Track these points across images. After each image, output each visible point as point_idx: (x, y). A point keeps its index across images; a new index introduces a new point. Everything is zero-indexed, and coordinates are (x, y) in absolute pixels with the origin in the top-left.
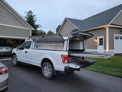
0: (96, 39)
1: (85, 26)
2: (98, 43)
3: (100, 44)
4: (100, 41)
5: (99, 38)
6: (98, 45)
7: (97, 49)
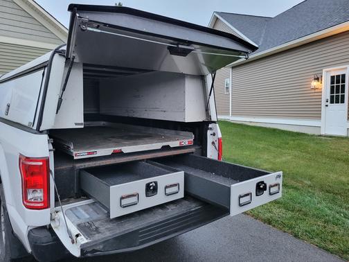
0: (318, 79)
1: (281, 35)
2: (326, 94)
3: (332, 97)
4: (332, 88)
5: (327, 74)
6: (324, 103)
7: (320, 117)
